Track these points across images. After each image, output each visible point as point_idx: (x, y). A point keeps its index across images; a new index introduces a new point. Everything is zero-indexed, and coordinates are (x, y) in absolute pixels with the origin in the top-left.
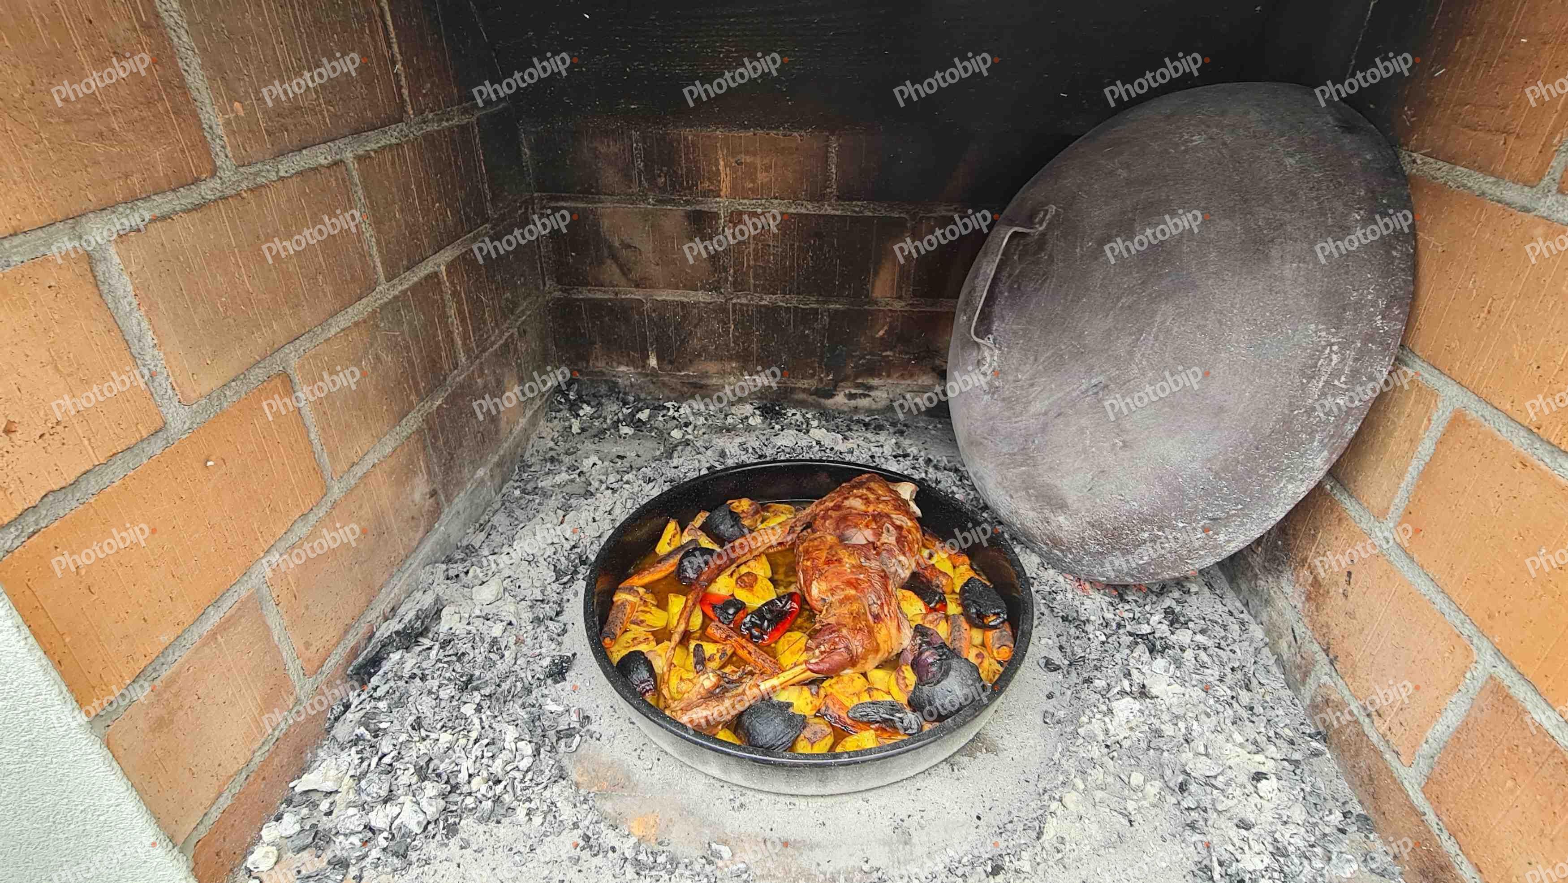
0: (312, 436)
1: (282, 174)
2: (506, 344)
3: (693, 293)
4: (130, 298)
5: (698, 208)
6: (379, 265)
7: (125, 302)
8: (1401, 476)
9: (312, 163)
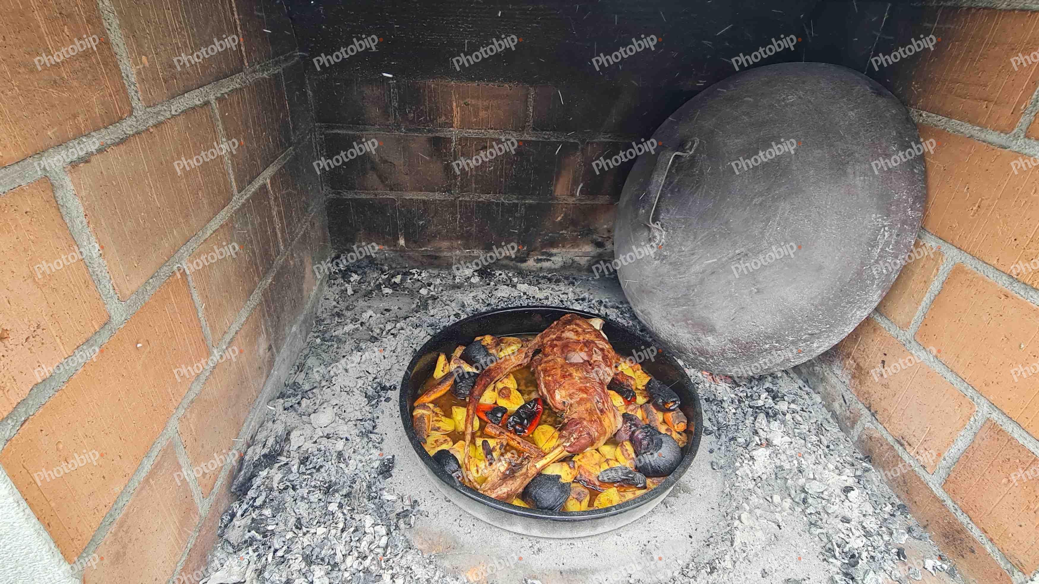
0: (200, 315)
1: (173, 113)
2: (304, 235)
3: (431, 194)
4: (82, 218)
5: (437, 135)
6: (233, 180)
7: (78, 221)
8: (918, 303)
9: (191, 104)
